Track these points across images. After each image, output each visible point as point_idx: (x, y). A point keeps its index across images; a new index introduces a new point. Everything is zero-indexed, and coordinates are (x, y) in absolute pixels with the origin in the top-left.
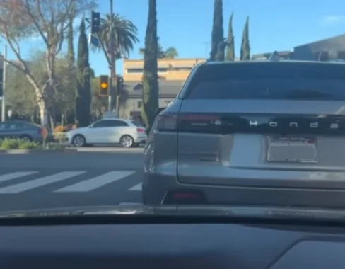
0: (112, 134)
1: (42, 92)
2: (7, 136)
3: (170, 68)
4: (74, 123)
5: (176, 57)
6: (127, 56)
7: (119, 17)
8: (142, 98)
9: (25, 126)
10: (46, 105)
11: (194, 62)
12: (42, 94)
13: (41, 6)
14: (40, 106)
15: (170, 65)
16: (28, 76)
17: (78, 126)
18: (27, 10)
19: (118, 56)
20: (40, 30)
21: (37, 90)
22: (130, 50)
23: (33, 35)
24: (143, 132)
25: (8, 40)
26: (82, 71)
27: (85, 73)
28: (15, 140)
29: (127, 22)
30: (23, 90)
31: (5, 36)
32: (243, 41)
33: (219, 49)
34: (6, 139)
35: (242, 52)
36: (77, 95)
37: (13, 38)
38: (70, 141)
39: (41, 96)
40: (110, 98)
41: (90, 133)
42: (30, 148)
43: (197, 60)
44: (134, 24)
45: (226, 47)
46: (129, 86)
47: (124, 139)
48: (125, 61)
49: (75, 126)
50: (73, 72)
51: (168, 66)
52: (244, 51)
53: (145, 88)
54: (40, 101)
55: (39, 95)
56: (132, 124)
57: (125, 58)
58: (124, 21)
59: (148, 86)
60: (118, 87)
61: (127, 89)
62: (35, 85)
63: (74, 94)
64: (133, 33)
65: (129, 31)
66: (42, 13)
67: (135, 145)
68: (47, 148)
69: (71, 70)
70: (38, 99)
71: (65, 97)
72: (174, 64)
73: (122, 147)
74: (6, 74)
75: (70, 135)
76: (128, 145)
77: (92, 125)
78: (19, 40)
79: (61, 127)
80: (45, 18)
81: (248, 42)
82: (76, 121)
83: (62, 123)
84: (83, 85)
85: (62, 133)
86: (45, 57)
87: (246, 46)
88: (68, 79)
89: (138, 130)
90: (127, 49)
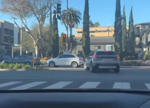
0: (68, 61)
1: (37, 42)
2: (17, 62)
3: (97, 31)
4: (51, 56)
5: (99, 26)
6: (77, 26)
7: (73, 9)
8: (82, 44)
9: (28, 58)
10: (38, 48)
11: (108, 28)
12: (36, 43)
13: (36, 3)
14: (35, 48)
15: (96, 30)
16: (30, 35)
17: (53, 58)
18: (28, 4)
19: (73, 26)
20: (35, 14)
21: (34, 41)
22: (78, 23)
23: (32, 16)
24: (82, 60)
25: (21, 19)
26: (54, 32)
27: (56, 33)
28: (20, 64)
29: (77, 11)
30: (29, 41)
31: (19, 16)
32: (130, 18)
33: (118, 21)
34: (17, 64)
35: (130, 23)
36: (52, 43)
37: (23, 17)
38: (48, 65)
39: (36, 44)
40: (67, 44)
41: (57, 61)
42: (27, 68)
43: (109, 27)
44: (80, 12)
45: (122, 20)
46: (78, 40)
47: (73, 64)
48: (76, 28)
49: (52, 58)
50: (51, 33)
51: (95, 30)
52: (131, 22)
53: (83, 40)
54: (35, 46)
55: (35, 43)
56: (77, 57)
57: (76, 27)
58: (76, 11)
59: (85, 38)
60: (71, 39)
61: (77, 41)
62: (33, 39)
63: (51, 43)
64: (80, 16)
65: (78, 15)
66: (36, 6)
67: (78, 66)
68: (35, 68)
69: (50, 32)
70: (35, 45)
71: (47, 44)
72: (98, 29)
73: (72, 67)
74: (22, 34)
75: (48, 62)
76: (75, 67)
77: (58, 57)
78: (26, 18)
79: (45, 58)
80: (37, 8)
81: (132, 18)
82: (52, 55)
83: (46, 56)
84: (55, 38)
85: (45, 61)
86: (37, 26)
87: (131, 20)
88: (48, 36)
89: (80, 59)
90: (77, 23)
